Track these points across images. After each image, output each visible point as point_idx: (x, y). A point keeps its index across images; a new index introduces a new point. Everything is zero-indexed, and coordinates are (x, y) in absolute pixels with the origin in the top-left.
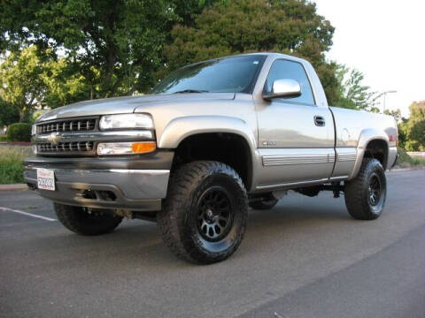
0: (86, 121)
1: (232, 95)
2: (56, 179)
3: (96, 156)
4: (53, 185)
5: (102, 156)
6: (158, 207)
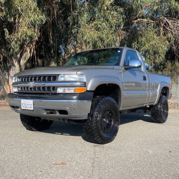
0: (50, 77)
2: (34, 105)
4: (32, 107)
5: (59, 94)
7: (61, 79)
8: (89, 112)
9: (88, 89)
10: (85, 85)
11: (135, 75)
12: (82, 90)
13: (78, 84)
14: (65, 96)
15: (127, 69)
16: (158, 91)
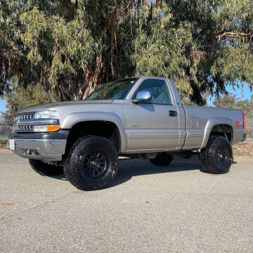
0: (30, 114)
1: (110, 101)
2: (15, 144)
3: (33, 133)
4: (14, 147)
5: (36, 133)
6: (60, 159)
7: (37, 116)
8: (64, 153)
9: (62, 127)
10: (58, 122)
11: (153, 110)
12: (54, 128)
13: (51, 121)
14: (39, 135)
15: (137, 103)
16: (205, 130)
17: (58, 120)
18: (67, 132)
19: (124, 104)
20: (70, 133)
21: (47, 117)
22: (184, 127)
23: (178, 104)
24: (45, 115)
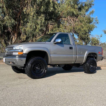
7: (14, 48)
8: (25, 63)
9: (24, 53)
10: (22, 51)
11: (63, 47)
12: (21, 53)
13: (20, 50)
14: (15, 56)
15: (56, 43)
16: (85, 55)
17: (23, 50)
18: (26, 55)
19: (50, 44)
20: (27, 55)
21: (18, 49)
22: (76, 54)
23: (73, 44)
24: (17, 48)
